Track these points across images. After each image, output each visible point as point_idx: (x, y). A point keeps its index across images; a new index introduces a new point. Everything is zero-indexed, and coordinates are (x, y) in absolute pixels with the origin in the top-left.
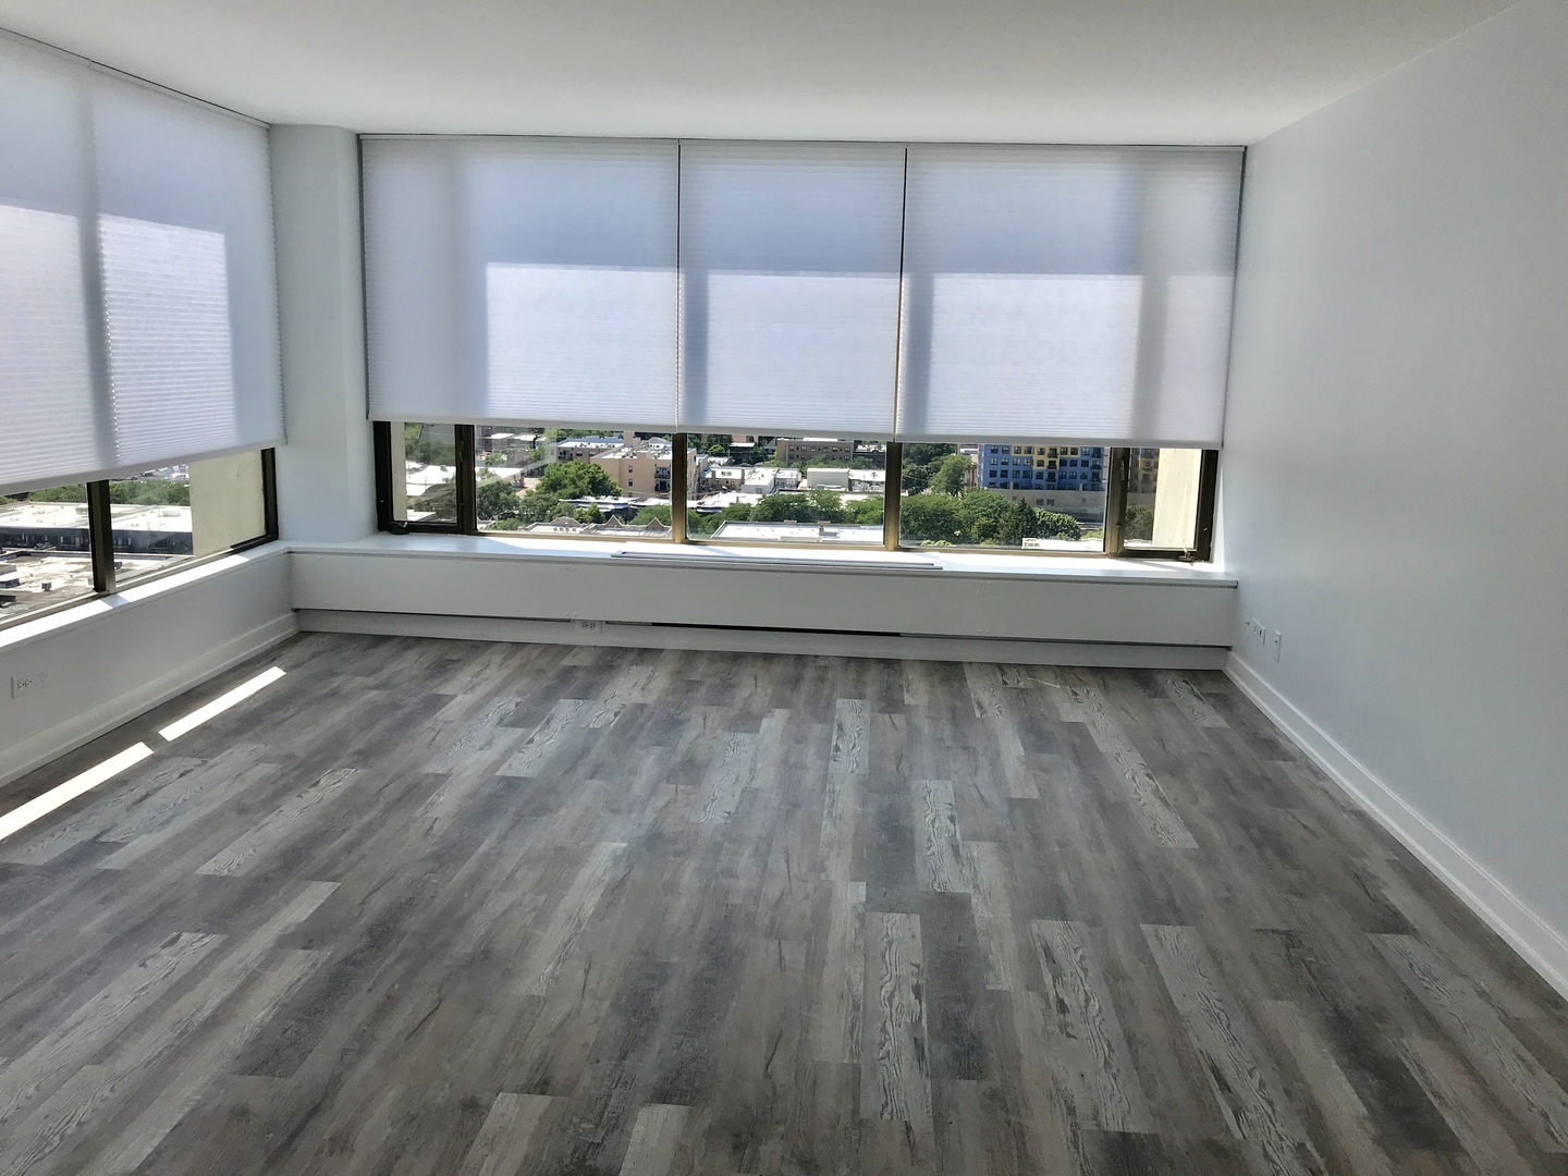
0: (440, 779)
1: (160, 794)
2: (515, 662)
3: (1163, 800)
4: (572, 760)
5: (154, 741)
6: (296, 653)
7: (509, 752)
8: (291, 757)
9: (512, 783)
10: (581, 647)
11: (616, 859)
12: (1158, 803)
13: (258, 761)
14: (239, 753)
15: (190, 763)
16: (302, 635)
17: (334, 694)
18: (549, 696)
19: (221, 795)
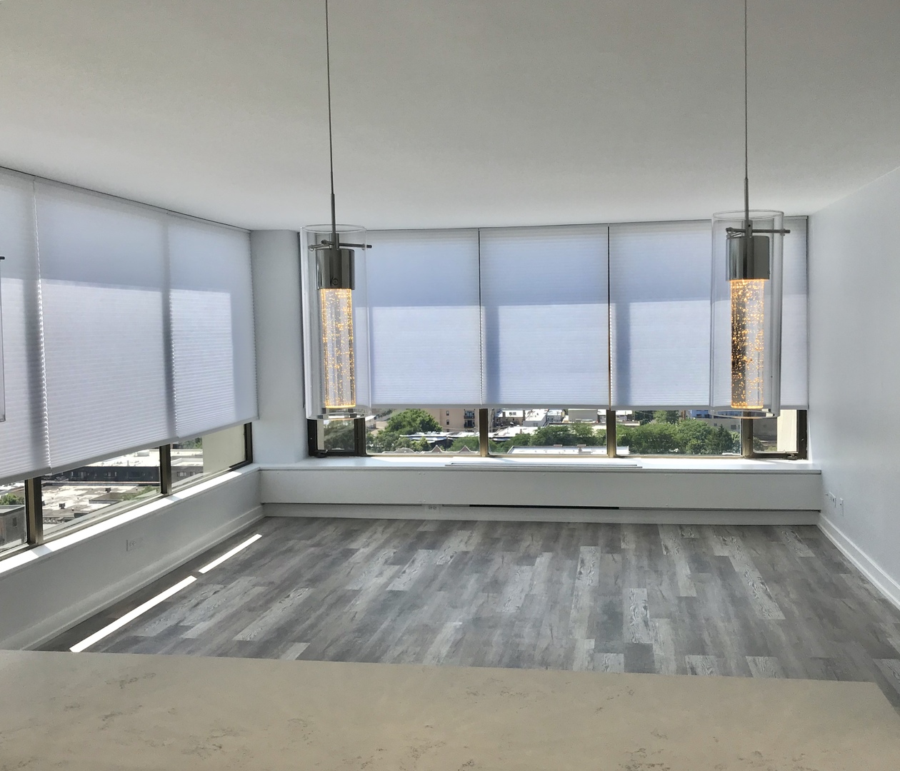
0: (356, 593)
1: (205, 603)
2: (391, 530)
3: (770, 597)
4: (427, 582)
5: (198, 575)
6: (265, 528)
7: (392, 578)
8: (272, 583)
9: (396, 594)
10: (428, 521)
11: (457, 630)
12: (766, 597)
13: (254, 586)
14: (243, 582)
15: (218, 587)
16: (266, 519)
17: (290, 550)
18: (412, 548)
19: (238, 602)
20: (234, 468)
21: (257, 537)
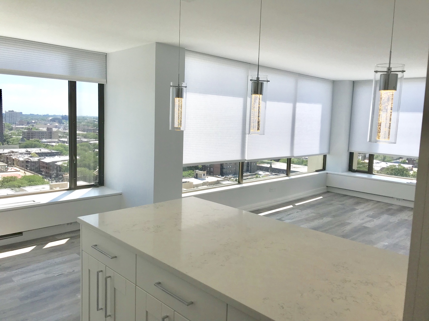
0: (349, 224)
1: (292, 214)
2: (376, 205)
4: (381, 227)
5: (294, 205)
6: (326, 195)
7: (368, 221)
8: (319, 213)
9: (366, 228)
10: (395, 205)
11: (384, 246)
13: (312, 213)
14: (309, 211)
15: (299, 211)
16: (328, 192)
17: (331, 204)
18: (382, 213)
19: (304, 217)
20: (317, 171)
21: (321, 197)
